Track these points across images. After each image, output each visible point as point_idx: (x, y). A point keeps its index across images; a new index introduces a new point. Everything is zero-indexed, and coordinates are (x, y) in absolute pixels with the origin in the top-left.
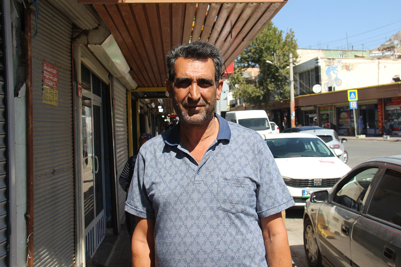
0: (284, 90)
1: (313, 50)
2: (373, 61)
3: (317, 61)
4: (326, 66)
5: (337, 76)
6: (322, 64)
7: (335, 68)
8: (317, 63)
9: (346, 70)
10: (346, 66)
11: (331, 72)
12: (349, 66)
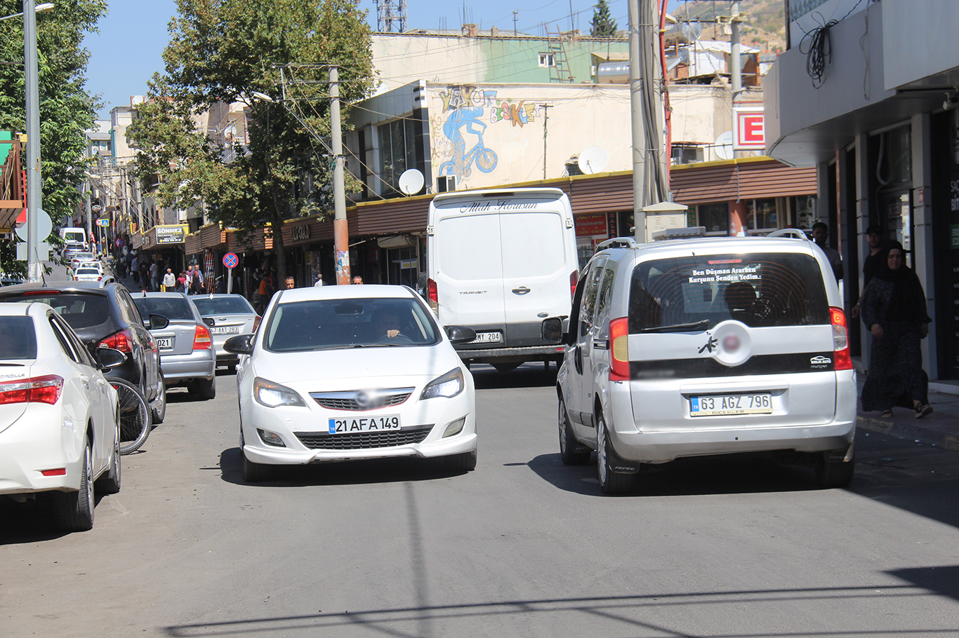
0: (324, 180)
1: (444, 39)
2: (599, 91)
3: (416, 95)
4: (444, 111)
5: (480, 139)
6: (431, 102)
7: (474, 117)
8: (418, 99)
9: (510, 123)
10: (511, 109)
11: (463, 129)
12: (520, 111)
